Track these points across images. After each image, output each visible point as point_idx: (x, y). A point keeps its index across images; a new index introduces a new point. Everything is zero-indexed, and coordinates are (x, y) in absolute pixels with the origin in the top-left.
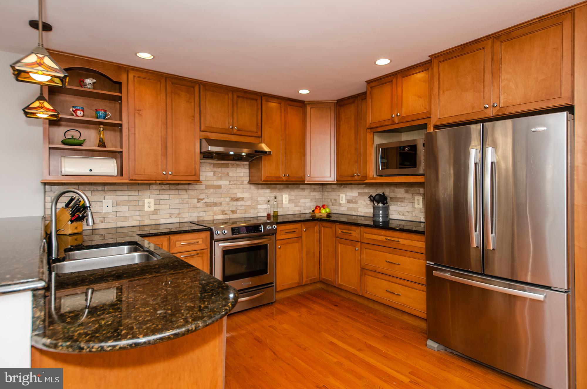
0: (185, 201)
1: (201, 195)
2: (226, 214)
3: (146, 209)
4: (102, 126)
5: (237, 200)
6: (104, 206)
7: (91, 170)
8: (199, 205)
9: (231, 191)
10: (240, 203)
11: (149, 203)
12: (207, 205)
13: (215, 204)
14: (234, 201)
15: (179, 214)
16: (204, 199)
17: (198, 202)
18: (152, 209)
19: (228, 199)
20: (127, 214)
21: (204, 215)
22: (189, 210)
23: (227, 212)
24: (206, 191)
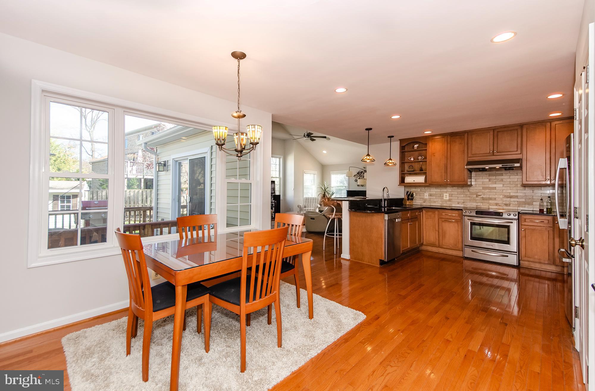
0: (467, 196)
1: (479, 193)
2: (500, 206)
3: (445, 198)
4: (421, 163)
5: (511, 197)
6: (425, 196)
7: (414, 181)
8: (477, 198)
9: (504, 191)
10: (512, 200)
11: (446, 196)
12: (483, 199)
13: (490, 199)
14: (508, 198)
15: (464, 202)
16: (481, 195)
17: (477, 197)
18: (448, 198)
19: (501, 196)
20: (435, 200)
21: (482, 205)
22: (470, 201)
23: (500, 204)
24: (483, 191)
